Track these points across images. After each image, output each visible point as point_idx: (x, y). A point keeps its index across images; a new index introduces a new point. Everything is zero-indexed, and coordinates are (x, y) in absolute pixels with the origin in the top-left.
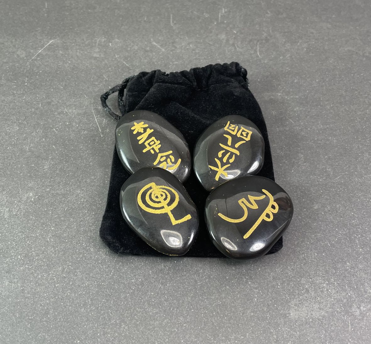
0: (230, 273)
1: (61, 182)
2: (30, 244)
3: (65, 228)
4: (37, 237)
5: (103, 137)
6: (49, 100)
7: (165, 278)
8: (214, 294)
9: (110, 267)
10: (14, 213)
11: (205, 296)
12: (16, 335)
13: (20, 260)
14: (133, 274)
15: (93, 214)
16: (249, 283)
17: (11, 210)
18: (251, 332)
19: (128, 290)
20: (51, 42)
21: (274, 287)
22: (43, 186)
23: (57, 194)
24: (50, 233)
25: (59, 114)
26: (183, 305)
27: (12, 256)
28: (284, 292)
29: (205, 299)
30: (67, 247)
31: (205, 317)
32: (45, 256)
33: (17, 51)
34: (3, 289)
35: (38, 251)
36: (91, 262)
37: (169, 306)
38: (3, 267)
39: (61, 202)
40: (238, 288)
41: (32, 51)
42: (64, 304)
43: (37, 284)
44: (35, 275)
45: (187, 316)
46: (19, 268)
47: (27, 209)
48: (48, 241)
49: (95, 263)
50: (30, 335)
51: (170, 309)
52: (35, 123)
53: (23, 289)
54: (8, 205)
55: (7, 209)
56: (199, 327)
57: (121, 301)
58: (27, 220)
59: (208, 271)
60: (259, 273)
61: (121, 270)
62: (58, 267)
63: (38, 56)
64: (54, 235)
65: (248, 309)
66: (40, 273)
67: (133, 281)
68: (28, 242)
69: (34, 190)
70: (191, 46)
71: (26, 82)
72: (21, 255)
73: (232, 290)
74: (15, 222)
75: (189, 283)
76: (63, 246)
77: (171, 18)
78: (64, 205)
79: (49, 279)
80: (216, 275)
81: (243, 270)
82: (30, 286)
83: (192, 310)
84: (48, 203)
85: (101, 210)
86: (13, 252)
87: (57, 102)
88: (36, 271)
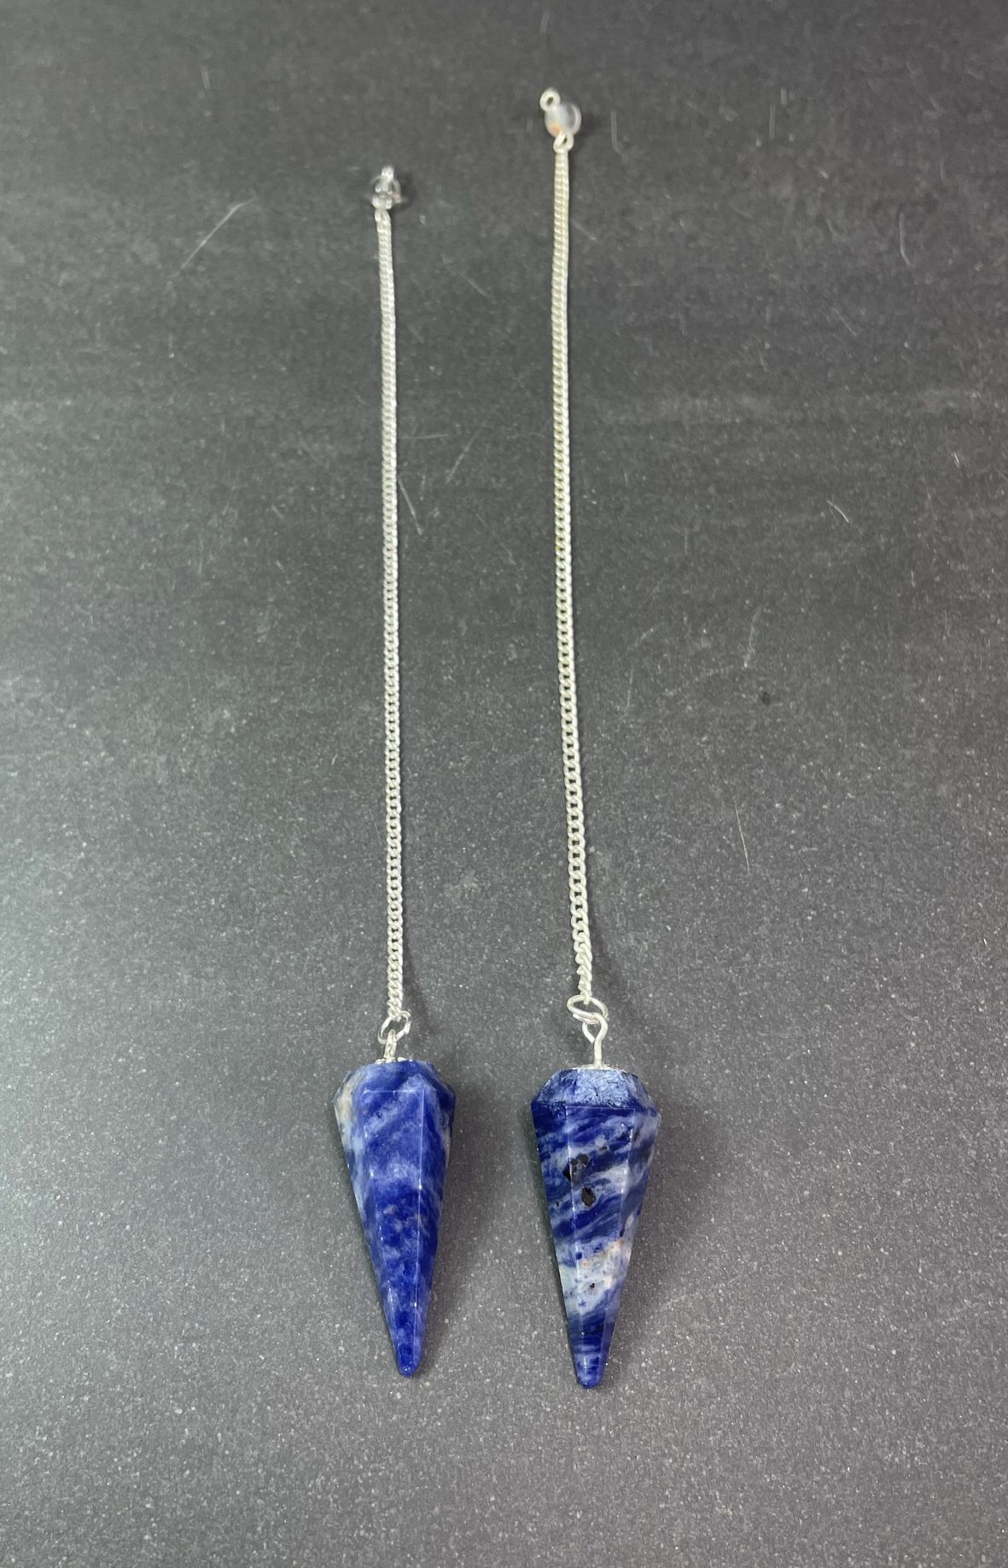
0: (832, 964)
1: (311, 678)
2: (240, 865)
3: (338, 819)
4: (257, 842)
5: (422, 537)
6: (249, 411)
7: (640, 976)
8: (788, 1025)
9: (478, 937)
10: (183, 770)
11: (762, 1031)
12: (228, 1128)
13: (216, 911)
14: (545, 960)
15: (414, 778)
16: (893, 996)
17: (173, 760)
18: (901, 1137)
19: (536, 1008)
20: (233, 210)
21: (968, 1011)
22: (260, 689)
23: (302, 712)
24: (295, 833)
25: (284, 456)
26: (699, 1056)
27: (191, 898)
28: (997, 1025)
29: (761, 1039)
30: (348, 876)
31: (764, 1092)
32: (288, 900)
33: (132, 241)
34: (176, 995)
35: (265, 884)
36: (422, 921)
37: (657, 1057)
38: (169, 930)
39: (317, 739)
40: (858, 1011)
41: (178, 242)
42: (355, 1041)
43: (270, 981)
44: (265, 955)
45: (713, 1086)
46: (215, 935)
47: (220, 757)
48: (290, 857)
49: (433, 926)
50: (269, 1126)
51: (662, 1066)
52: (214, 486)
53: (234, 998)
54: (162, 745)
55: (163, 759)
56: (750, 1121)
57: (517, 1036)
58: (222, 792)
59: (768, 956)
60: (922, 969)
61: (510, 948)
62: (327, 934)
63: (199, 258)
64: (307, 839)
65: (891, 1072)
66: (280, 950)
67: (548, 980)
68: (234, 858)
69: (235, 701)
70: (682, 224)
71: (171, 345)
72: (217, 895)
73: (843, 1015)
74: (188, 796)
75: (712, 991)
76: (336, 871)
77: (614, 123)
78: (328, 747)
79: (305, 969)
80: (791, 971)
81: (874, 959)
82: (252, 989)
83: (727, 1071)
84: (280, 742)
85: (437, 766)
86: (193, 889)
87: (272, 419)
88: (266, 944)
